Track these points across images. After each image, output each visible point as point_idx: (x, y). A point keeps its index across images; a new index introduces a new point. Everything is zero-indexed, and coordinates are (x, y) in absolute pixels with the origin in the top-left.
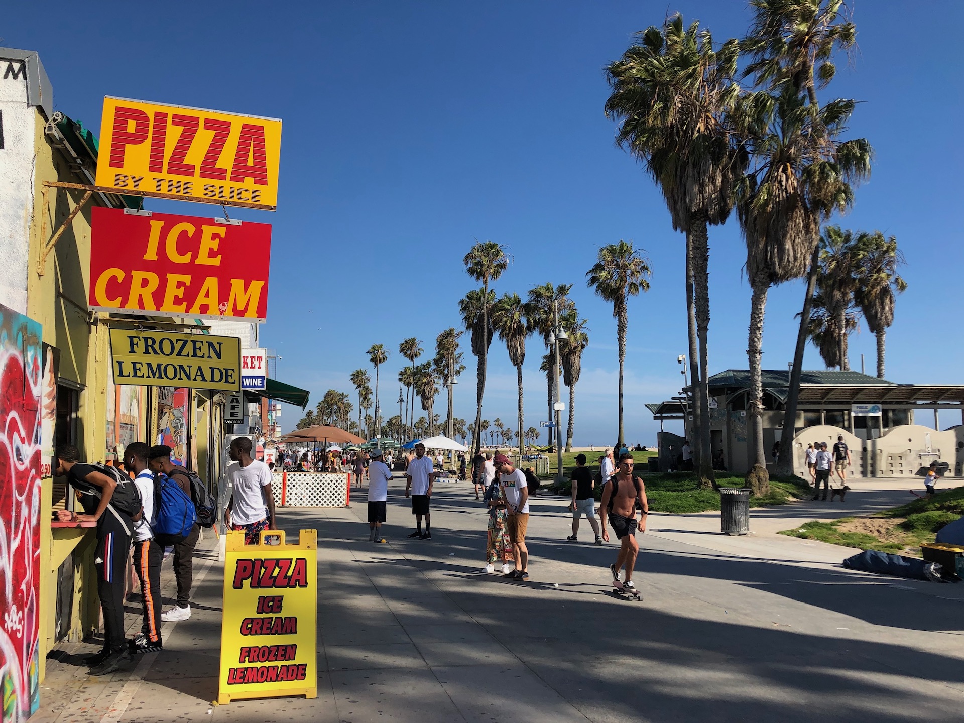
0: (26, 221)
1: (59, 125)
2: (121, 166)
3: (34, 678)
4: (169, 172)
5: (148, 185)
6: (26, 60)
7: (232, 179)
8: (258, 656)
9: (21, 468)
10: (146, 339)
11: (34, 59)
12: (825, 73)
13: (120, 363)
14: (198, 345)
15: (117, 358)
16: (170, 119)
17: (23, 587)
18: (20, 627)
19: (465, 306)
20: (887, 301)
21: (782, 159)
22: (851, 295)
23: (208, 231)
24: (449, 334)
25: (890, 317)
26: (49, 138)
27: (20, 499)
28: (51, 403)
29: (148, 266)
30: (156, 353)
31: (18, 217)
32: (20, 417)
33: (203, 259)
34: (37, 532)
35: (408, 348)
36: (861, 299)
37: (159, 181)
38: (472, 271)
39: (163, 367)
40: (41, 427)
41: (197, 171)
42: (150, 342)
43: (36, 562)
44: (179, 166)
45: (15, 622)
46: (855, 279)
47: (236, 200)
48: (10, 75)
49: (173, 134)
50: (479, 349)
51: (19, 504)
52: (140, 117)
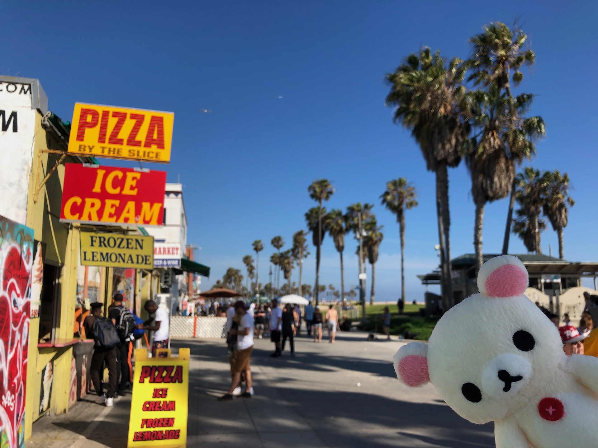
0: (28, 172)
1: (50, 118)
2: (82, 140)
3: (21, 435)
4: (110, 143)
5: (97, 151)
6: (32, 84)
7: (145, 146)
8: (152, 424)
9: (16, 311)
10: (100, 238)
11: (36, 83)
12: (517, 78)
13: (85, 253)
14: (130, 241)
15: (84, 249)
16: (111, 114)
17: (15, 381)
18: (12, 404)
19: (308, 216)
20: (563, 211)
21: (491, 128)
22: (541, 209)
23: (130, 175)
24: (300, 233)
25: (565, 221)
26: (44, 126)
27: (15, 329)
28: (40, 274)
29: (95, 196)
30: (105, 246)
31: (24, 170)
32: (17, 282)
33: (127, 191)
34: (25, 349)
35: (277, 242)
36: (548, 212)
37: (103, 149)
38: (313, 196)
39: (109, 255)
40: (31, 288)
41: (125, 142)
42: (102, 240)
43: (25, 367)
44: (115, 140)
45: (9, 401)
46: (543, 199)
47: (146, 158)
48: (23, 92)
49: (112, 122)
50: (317, 242)
51: (14, 333)
52: (95, 113)
